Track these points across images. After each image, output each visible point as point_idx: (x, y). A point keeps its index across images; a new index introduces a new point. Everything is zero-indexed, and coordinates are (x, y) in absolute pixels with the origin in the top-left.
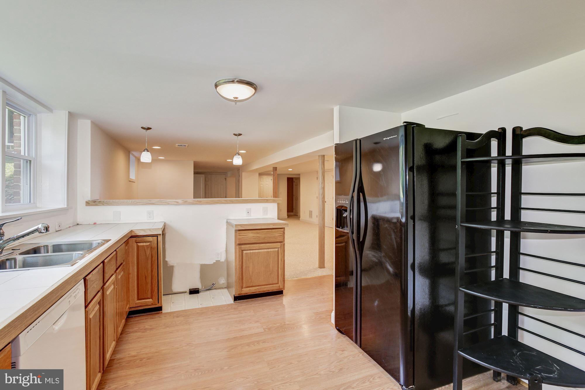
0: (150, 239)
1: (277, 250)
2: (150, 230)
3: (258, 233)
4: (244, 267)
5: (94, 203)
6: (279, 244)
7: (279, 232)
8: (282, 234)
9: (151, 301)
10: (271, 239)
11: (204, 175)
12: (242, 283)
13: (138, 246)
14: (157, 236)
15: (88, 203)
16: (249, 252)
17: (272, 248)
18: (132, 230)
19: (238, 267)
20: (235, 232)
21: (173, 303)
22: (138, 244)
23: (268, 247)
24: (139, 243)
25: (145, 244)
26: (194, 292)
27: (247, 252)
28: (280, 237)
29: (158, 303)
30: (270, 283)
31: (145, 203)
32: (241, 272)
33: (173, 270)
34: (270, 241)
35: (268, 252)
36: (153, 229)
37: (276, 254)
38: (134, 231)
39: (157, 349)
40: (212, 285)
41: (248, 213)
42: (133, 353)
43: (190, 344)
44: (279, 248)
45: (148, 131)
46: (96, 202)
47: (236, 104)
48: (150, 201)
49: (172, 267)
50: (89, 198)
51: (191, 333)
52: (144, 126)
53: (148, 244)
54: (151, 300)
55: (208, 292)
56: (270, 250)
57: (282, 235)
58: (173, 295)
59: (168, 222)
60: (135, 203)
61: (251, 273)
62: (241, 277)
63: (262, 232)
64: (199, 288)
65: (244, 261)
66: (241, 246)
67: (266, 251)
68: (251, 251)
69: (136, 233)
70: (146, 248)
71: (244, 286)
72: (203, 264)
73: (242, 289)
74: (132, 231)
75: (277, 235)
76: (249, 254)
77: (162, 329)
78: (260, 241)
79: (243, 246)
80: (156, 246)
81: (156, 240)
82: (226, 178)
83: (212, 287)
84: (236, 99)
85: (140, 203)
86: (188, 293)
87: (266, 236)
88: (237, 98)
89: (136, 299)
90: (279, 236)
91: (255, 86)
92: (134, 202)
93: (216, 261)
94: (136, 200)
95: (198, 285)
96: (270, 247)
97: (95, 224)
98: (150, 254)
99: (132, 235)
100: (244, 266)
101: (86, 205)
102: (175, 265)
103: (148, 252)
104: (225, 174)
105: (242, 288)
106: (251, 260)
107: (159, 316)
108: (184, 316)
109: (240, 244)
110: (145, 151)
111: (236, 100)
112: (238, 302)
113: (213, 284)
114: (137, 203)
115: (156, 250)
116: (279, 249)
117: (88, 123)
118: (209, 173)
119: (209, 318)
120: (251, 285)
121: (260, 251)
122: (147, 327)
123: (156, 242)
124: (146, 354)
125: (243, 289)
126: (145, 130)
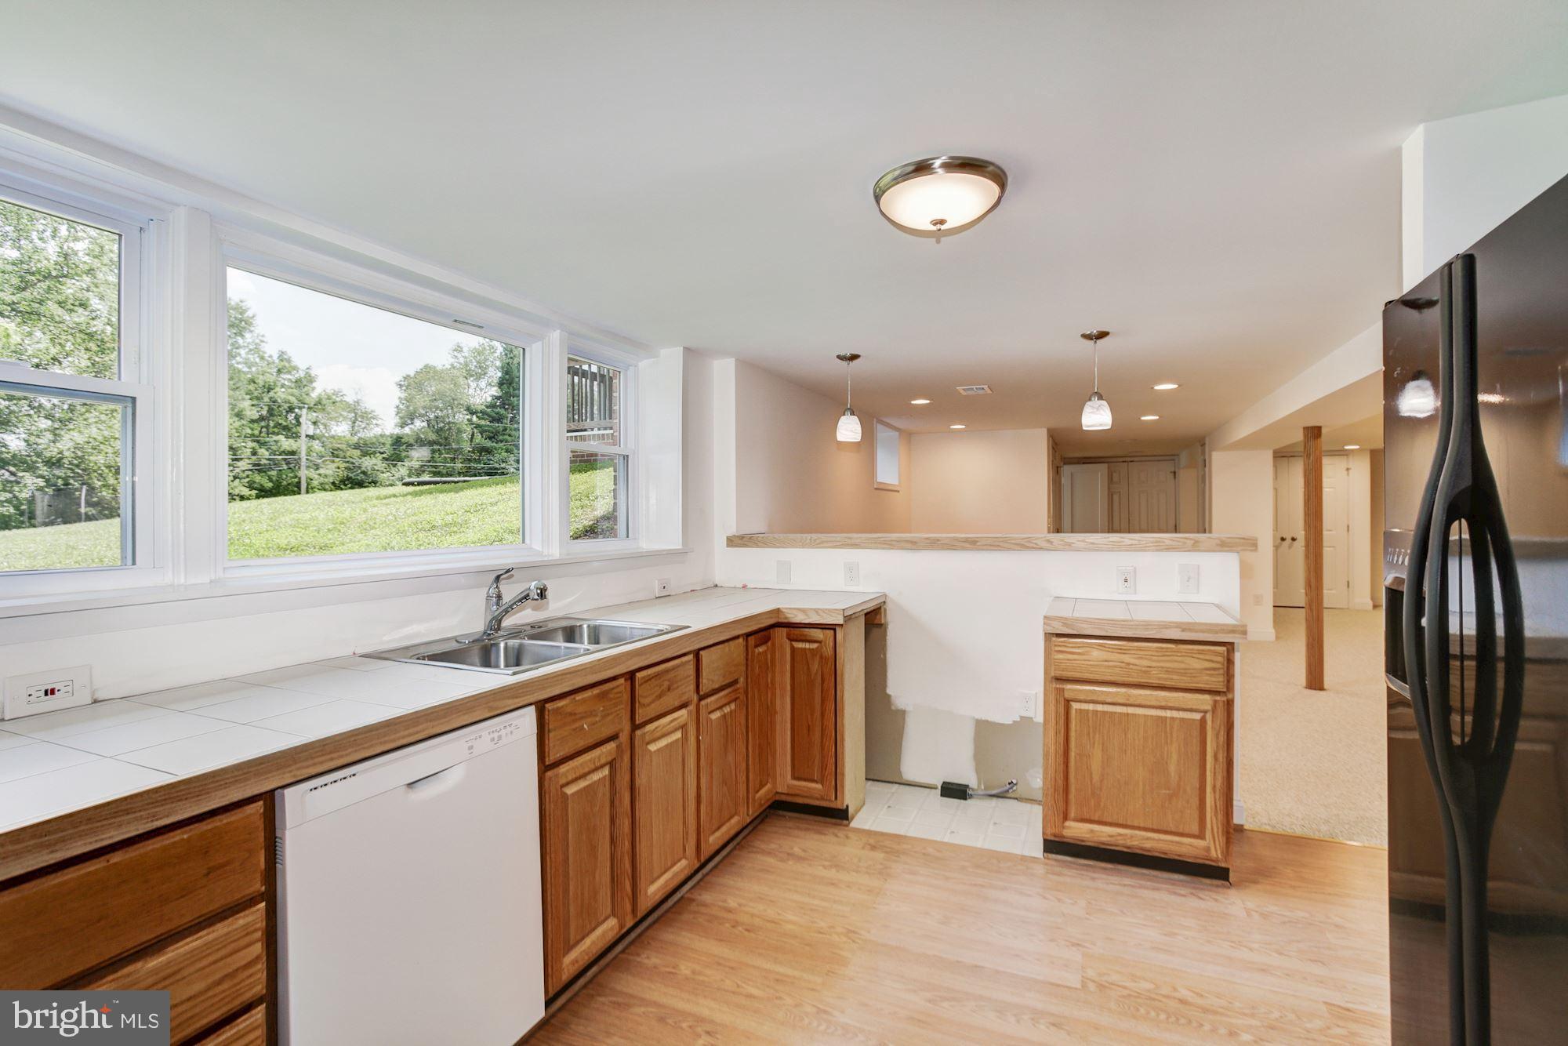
0: (818, 634)
1: (1197, 716)
2: (816, 611)
3: (1122, 651)
4: (1072, 754)
5: (740, 542)
6: (1207, 697)
7: (1208, 657)
8: (1217, 662)
9: (820, 790)
10: (1175, 677)
11: (1106, 465)
12: (1067, 801)
13: (793, 649)
14: (833, 628)
15: (732, 542)
16: (1091, 707)
17: (1178, 709)
18: (778, 609)
19: (1052, 750)
20: (1046, 641)
21: (889, 807)
22: (794, 643)
23: (1163, 704)
24: (797, 641)
25: (807, 646)
26: (954, 791)
27: (1085, 706)
28: (1211, 675)
29: (836, 798)
30: (1169, 829)
31: (838, 544)
32: (1061, 768)
33: (904, 723)
34: (1168, 683)
35: (1163, 720)
36: (824, 611)
37: (1196, 733)
38: (784, 610)
39: (779, 914)
40: (1008, 786)
41: (1126, 580)
42: (732, 903)
43: (854, 932)
44: (1206, 712)
45: (855, 362)
46: (744, 539)
47: (938, 242)
48: (850, 538)
49: (903, 712)
50: (733, 530)
51: (875, 903)
52: (842, 353)
53: (814, 646)
54: (819, 786)
55: (994, 801)
56: (1169, 714)
57: (1219, 669)
58: (902, 787)
59: (893, 595)
60: (818, 541)
61: (1096, 778)
62: (1060, 782)
63: (1139, 649)
64: (971, 786)
65: (1073, 734)
66: (1064, 686)
67: (1152, 716)
68: (1100, 708)
69: (789, 616)
70: (809, 655)
71: (1072, 814)
72: (983, 719)
73: (1063, 822)
74: (778, 611)
75: (1196, 664)
76: (1090, 715)
77: (821, 868)
78: (1131, 679)
79: (1069, 686)
80: (833, 653)
81: (832, 639)
82: (1175, 473)
83: (1008, 791)
84: (939, 226)
85: (827, 542)
86: (939, 791)
87: (1154, 664)
88: (942, 222)
89: (789, 777)
90: (1207, 669)
91: (991, 168)
92: (815, 540)
93: (1021, 717)
94: (819, 535)
95: (966, 775)
96: (1170, 705)
97: (744, 587)
98: (820, 673)
99: (780, 621)
100: (1073, 750)
101: (728, 546)
102: (909, 708)
103: (815, 666)
104: (1173, 460)
105: (1066, 818)
106: (1097, 735)
107: (836, 831)
108: (889, 850)
109: (1059, 679)
110: (846, 413)
111: (939, 231)
112: (1056, 860)
113: (1009, 784)
114: (822, 542)
115: (831, 663)
116: (1209, 717)
117: (730, 363)
118: (1121, 460)
119: (947, 878)
120: (1096, 819)
121: (1131, 710)
122: (796, 850)
123: (831, 644)
124: (753, 915)
125: (1067, 823)
126: (845, 363)
